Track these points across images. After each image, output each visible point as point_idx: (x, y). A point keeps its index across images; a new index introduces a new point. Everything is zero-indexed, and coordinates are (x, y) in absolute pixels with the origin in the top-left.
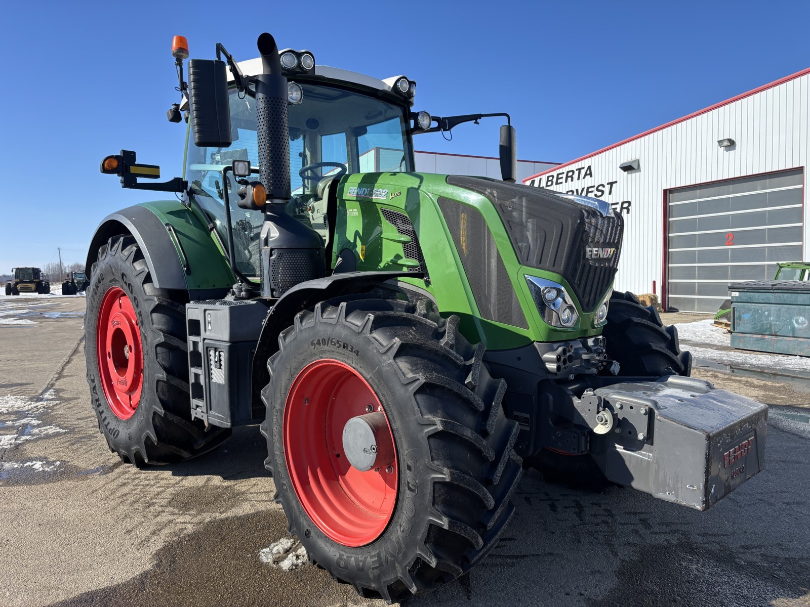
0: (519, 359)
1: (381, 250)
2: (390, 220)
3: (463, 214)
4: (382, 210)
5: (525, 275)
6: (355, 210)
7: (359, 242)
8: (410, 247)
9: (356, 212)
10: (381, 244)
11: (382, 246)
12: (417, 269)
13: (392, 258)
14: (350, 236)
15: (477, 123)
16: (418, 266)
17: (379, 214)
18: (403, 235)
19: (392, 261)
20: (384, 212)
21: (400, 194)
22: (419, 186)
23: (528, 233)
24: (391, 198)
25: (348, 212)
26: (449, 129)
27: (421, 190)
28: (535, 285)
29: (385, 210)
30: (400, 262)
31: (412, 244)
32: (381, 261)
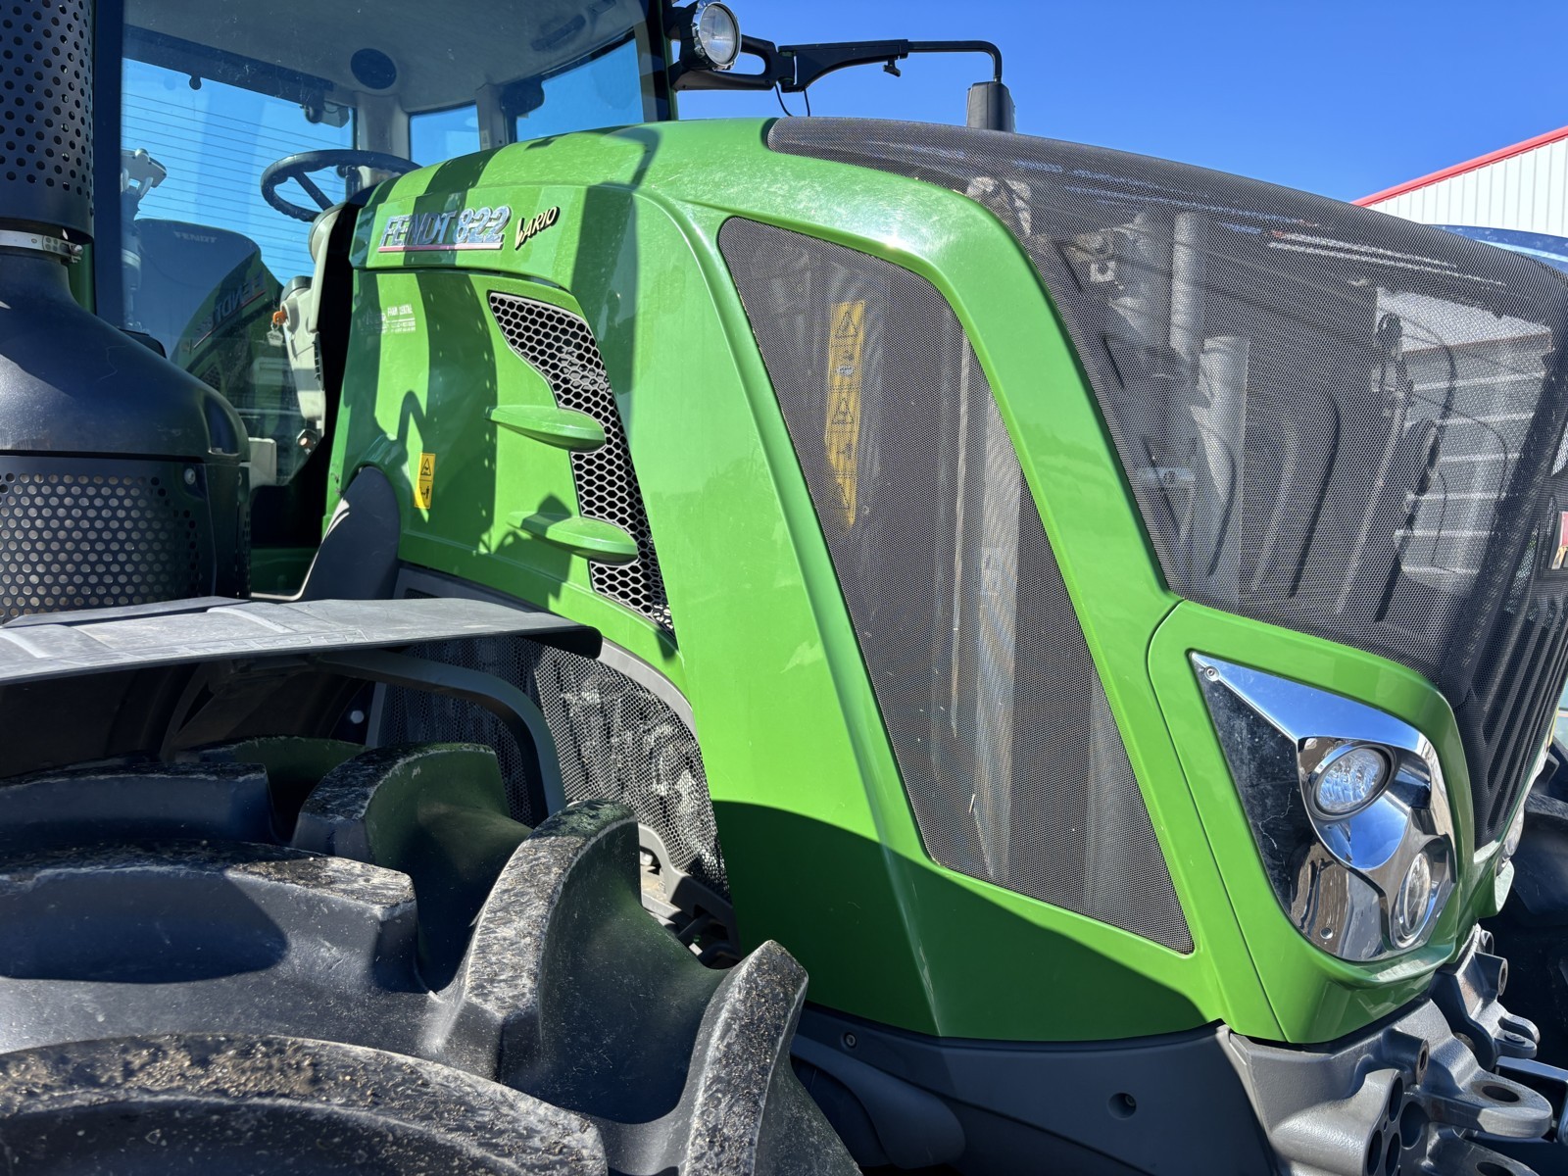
0: (1125, 1103)
1: (490, 475)
2: (523, 346)
3: (844, 307)
4: (494, 300)
5: (1194, 656)
6: (407, 309)
7: (414, 441)
8: (601, 467)
9: (407, 316)
10: (491, 452)
11: (493, 460)
12: (626, 567)
13: (530, 511)
14: (387, 417)
15: (892, 70)
16: (629, 559)
17: (484, 322)
18: (570, 412)
19: (526, 524)
20: (499, 305)
21: (555, 216)
22: (639, 177)
23: (1200, 414)
24: (519, 239)
25: (384, 319)
26: (801, 87)
27: (644, 194)
28: (1258, 723)
29: (502, 302)
30: (557, 532)
31: (610, 452)
32: (488, 522)
